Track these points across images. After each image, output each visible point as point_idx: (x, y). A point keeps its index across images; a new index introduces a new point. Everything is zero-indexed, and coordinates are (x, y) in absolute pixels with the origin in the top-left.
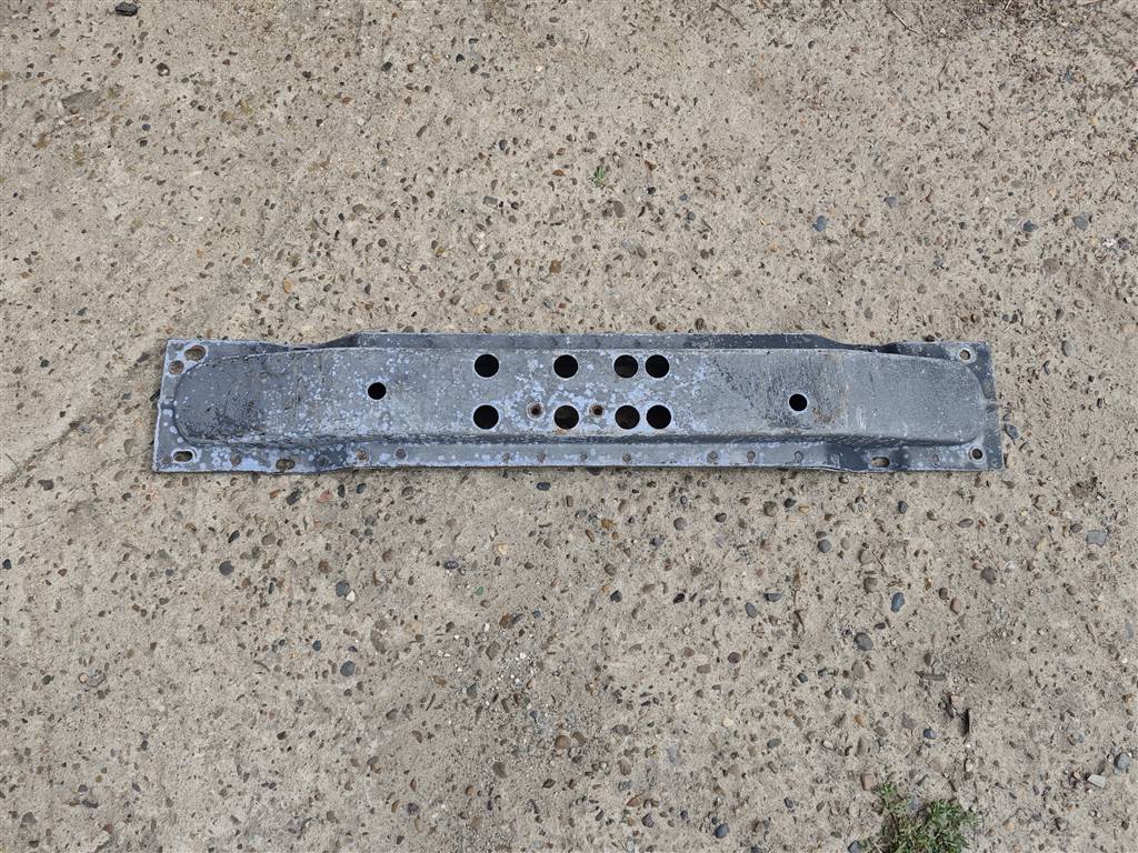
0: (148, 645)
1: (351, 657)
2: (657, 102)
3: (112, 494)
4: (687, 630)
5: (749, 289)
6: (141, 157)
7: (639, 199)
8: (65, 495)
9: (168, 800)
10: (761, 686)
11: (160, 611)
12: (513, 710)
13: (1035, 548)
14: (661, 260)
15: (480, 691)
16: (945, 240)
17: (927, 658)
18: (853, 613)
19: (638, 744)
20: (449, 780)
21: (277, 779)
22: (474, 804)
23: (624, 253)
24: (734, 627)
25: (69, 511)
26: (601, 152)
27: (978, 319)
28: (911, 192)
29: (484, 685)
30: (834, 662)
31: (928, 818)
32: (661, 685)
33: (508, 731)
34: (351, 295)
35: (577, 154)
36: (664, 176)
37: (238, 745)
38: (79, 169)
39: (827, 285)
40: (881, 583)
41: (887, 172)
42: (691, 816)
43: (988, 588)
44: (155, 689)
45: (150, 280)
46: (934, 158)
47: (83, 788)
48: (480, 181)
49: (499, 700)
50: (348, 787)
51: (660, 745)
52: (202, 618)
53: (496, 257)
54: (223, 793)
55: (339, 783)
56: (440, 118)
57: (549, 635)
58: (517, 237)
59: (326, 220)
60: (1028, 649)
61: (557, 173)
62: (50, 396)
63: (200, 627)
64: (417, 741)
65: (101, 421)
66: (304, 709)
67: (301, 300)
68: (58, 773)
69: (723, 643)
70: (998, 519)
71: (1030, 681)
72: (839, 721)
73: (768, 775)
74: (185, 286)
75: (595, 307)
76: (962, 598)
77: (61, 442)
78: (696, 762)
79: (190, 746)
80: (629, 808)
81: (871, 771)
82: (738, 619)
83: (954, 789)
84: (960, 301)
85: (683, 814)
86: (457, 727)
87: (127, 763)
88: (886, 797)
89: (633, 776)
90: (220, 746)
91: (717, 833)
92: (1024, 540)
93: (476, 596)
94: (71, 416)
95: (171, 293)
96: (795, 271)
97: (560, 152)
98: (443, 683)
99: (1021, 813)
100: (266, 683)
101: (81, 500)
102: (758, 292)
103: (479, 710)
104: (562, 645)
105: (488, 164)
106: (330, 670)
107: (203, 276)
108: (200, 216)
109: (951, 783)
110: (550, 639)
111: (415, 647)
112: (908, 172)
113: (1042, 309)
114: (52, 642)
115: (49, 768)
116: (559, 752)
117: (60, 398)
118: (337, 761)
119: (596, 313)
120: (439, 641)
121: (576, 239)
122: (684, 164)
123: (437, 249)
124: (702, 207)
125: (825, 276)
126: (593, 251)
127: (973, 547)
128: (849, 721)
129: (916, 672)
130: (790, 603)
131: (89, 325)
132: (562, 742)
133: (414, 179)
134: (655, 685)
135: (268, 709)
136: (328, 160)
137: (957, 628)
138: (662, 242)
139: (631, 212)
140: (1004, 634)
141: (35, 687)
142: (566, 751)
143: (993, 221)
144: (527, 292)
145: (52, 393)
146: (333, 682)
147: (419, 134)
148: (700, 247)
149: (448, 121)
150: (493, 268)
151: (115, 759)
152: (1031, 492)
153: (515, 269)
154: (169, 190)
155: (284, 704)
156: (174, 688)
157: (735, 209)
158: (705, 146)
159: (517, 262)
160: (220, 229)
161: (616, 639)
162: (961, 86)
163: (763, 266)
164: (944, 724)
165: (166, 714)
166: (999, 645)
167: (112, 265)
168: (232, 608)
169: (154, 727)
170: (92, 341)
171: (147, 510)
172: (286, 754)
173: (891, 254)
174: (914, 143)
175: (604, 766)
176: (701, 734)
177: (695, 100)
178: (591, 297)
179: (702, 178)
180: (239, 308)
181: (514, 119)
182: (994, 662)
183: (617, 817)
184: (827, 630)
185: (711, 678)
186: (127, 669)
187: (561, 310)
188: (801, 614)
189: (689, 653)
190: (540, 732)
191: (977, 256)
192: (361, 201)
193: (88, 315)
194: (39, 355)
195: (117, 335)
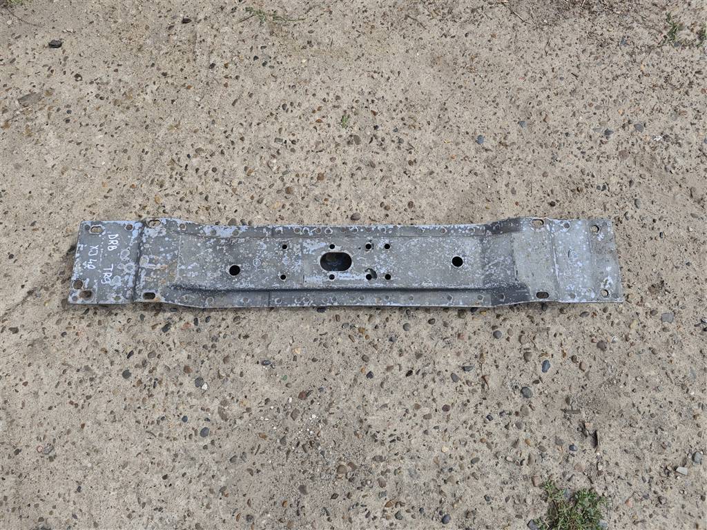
0: (79, 426)
1: (207, 425)
2: (376, 76)
3: (55, 333)
4: (416, 393)
5: (439, 182)
6: (67, 130)
7: (369, 133)
8: (26, 336)
9: (95, 523)
10: (464, 425)
11: (86, 404)
12: (309, 452)
13: (629, 327)
14: (385, 169)
15: (288, 440)
16: (557, 144)
17: (567, 400)
18: (518, 375)
19: (389, 467)
20: (271, 499)
21: (163, 505)
22: (288, 513)
23: (362, 166)
24: (444, 389)
25: (29, 345)
26: (344, 107)
27: (582, 190)
28: (534, 117)
29: (291, 436)
30: (508, 406)
31: (576, 502)
32: (402, 428)
33: (307, 465)
34: (196, 203)
35: (329, 109)
36: (382, 119)
37: (138, 485)
38: (29, 139)
39: (487, 176)
40: (534, 355)
41: (518, 106)
42: (426, 511)
43: (602, 354)
44: (85, 453)
45: (74, 202)
46: (546, 95)
47: (41, 519)
48: (272, 129)
49: (300, 445)
50: (208, 507)
51: (403, 467)
52: (112, 406)
53: (284, 173)
54: (129, 516)
55: (203, 505)
56: (245, 94)
57: (329, 402)
58: (296, 161)
59: (179, 158)
60: (631, 390)
61: (318, 121)
62: (15, 276)
63: (112, 412)
64: (250, 475)
65: (47, 289)
66: (178, 459)
67: (166, 207)
68: (25, 511)
69: (438, 399)
70: (605, 310)
71: (634, 410)
72: (515, 444)
73: (472, 481)
74: (95, 204)
75: (346, 199)
76: (587, 362)
77: (23, 304)
78: (427, 476)
79: (108, 487)
80: (386, 508)
81: (538, 474)
82: (447, 383)
83: (592, 483)
84: (569, 179)
85: (421, 510)
86: (275, 465)
87: (68, 501)
88: (549, 490)
89: (388, 488)
90: (127, 486)
91: (443, 521)
92: (622, 323)
93: (282, 381)
94: (28, 287)
95: (88, 209)
96: (467, 169)
97: (319, 109)
98: (265, 437)
99: (636, 495)
100: (154, 444)
101: (35, 338)
102: (445, 183)
103: (288, 452)
104: (338, 408)
105: (276, 118)
106: (194, 434)
107: (106, 197)
108: (103, 162)
109: (589, 478)
110: (330, 405)
111: (246, 415)
112: (531, 105)
113: (620, 181)
114: (20, 428)
115: (20, 508)
116: (340, 476)
117: (21, 277)
118: (201, 491)
119: (347, 203)
120: (261, 411)
121: (332, 159)
122: (394, 111)
123: (247, 171)
124: (407, 135)
125: (485, 171)
126: (343, 166)
127: (590, 329)
128: (521, 443)
129: (562, 410)
130: (479, 371)
131: (38, 232)
132: (341, 469)
133: (232, 130)
134: (398, 429)
135: (156, 461)
136: (179, 123)
137: (585, 381)
138: (385, 157)
139: (364, 141)
140: (615, 382)
141: (10, 457)
142: (344, 475)
143: (586, 130)
144: (304, 193)
145: (17, 273)
146: (196, 441)
147: (234, 104)
148: (408, 159)
149: (251, 95)
150: (283, 180)
151: (61, 499)
152: (624, 292)
153: (296, 180)
154: (84, 148)
155: (166, 457)
156: (97, 451)
157: (428, 135)
158: (406, 99)
159: (297, 176)
160: (115, 169)
161: (371, 402)
162: (559, 52)
163: (447, 167)
164: (581, 441)
165: (92, 468)
166: (612, 389)
167: (51, 195)
168: (131, 399)
169: (85, 477)
170: (40, 241)
171: (77, 342)
172: (168, 488)
173: (525, 155)
174: (533, 88)
175: (369, 482)
176: (428, 458)
177: (399, 73)
178: (343, 193)
179: (406, 118)
180: (128, 215)
181: (291, 91)
182: (610, 400)
183: (379, 515)
184: (503, 387)
185: (433, 422)
186: (67, 442)
187: (326, 202)
188: (486, 378)
189: (417, 407)
190: (327, 464)
191: (578, 152)
192: (200, 146)
193: (37, 225)
194: (8, 252)
195: (55, 236)
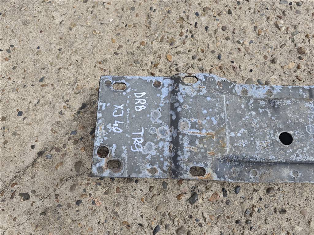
3: (69, 201)
8: (38, 203)
25: (41, 214)
45: (83, 58)
62: (25, 135)
65: (58, 150)
67: (179, 66)
74: (106, 61)
77: (33, 166)
94: (38, 148)
95: (98, 65)
101: (48, 206)
107: (116, 54)
108: (111, 18)
117: (31, 136)
123: (257, 30)
131: (47, 88)
145: (25, 133)
160: (124, 25)
167: (59, 50)
170: (50, 97)
171: (94, 212)
193: (46, 81)
194: (17, 108)
195: (65, 93)
